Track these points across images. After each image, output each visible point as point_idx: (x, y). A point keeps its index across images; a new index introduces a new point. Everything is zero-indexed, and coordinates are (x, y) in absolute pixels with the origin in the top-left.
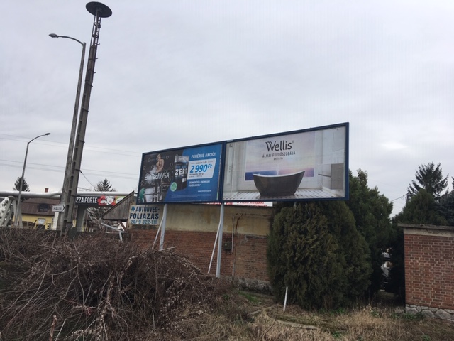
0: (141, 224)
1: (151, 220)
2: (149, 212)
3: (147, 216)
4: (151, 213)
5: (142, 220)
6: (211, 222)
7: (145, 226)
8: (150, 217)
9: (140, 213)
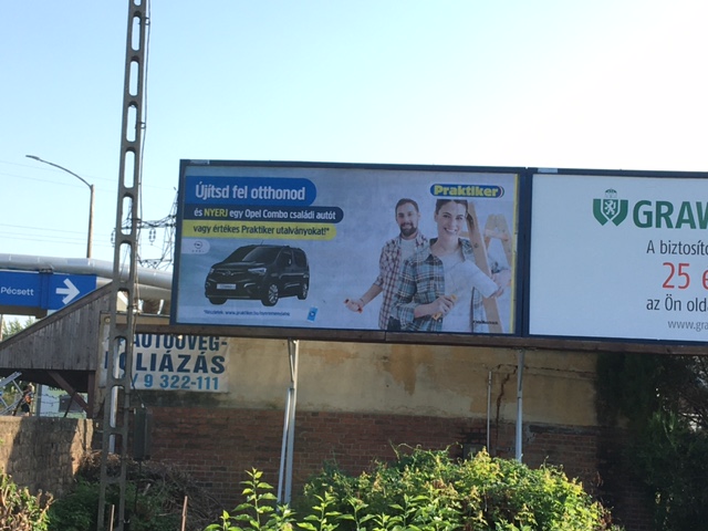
0: (156, 386)
1: (194, 376)
2: (186, 351)
3: (177, 362)
4: (195, 353)
5: (157, 374)
6: (418, 386)
7: (171, 393)
8: (190, 365)
9: (146, 353)
